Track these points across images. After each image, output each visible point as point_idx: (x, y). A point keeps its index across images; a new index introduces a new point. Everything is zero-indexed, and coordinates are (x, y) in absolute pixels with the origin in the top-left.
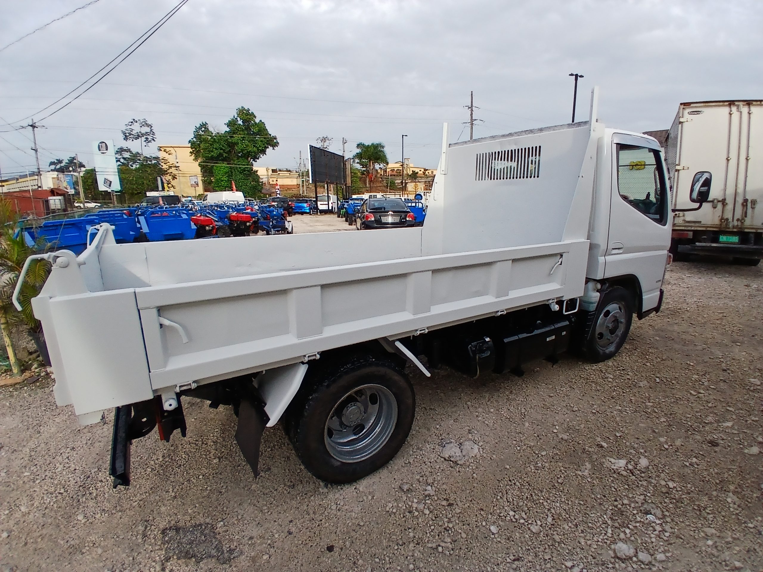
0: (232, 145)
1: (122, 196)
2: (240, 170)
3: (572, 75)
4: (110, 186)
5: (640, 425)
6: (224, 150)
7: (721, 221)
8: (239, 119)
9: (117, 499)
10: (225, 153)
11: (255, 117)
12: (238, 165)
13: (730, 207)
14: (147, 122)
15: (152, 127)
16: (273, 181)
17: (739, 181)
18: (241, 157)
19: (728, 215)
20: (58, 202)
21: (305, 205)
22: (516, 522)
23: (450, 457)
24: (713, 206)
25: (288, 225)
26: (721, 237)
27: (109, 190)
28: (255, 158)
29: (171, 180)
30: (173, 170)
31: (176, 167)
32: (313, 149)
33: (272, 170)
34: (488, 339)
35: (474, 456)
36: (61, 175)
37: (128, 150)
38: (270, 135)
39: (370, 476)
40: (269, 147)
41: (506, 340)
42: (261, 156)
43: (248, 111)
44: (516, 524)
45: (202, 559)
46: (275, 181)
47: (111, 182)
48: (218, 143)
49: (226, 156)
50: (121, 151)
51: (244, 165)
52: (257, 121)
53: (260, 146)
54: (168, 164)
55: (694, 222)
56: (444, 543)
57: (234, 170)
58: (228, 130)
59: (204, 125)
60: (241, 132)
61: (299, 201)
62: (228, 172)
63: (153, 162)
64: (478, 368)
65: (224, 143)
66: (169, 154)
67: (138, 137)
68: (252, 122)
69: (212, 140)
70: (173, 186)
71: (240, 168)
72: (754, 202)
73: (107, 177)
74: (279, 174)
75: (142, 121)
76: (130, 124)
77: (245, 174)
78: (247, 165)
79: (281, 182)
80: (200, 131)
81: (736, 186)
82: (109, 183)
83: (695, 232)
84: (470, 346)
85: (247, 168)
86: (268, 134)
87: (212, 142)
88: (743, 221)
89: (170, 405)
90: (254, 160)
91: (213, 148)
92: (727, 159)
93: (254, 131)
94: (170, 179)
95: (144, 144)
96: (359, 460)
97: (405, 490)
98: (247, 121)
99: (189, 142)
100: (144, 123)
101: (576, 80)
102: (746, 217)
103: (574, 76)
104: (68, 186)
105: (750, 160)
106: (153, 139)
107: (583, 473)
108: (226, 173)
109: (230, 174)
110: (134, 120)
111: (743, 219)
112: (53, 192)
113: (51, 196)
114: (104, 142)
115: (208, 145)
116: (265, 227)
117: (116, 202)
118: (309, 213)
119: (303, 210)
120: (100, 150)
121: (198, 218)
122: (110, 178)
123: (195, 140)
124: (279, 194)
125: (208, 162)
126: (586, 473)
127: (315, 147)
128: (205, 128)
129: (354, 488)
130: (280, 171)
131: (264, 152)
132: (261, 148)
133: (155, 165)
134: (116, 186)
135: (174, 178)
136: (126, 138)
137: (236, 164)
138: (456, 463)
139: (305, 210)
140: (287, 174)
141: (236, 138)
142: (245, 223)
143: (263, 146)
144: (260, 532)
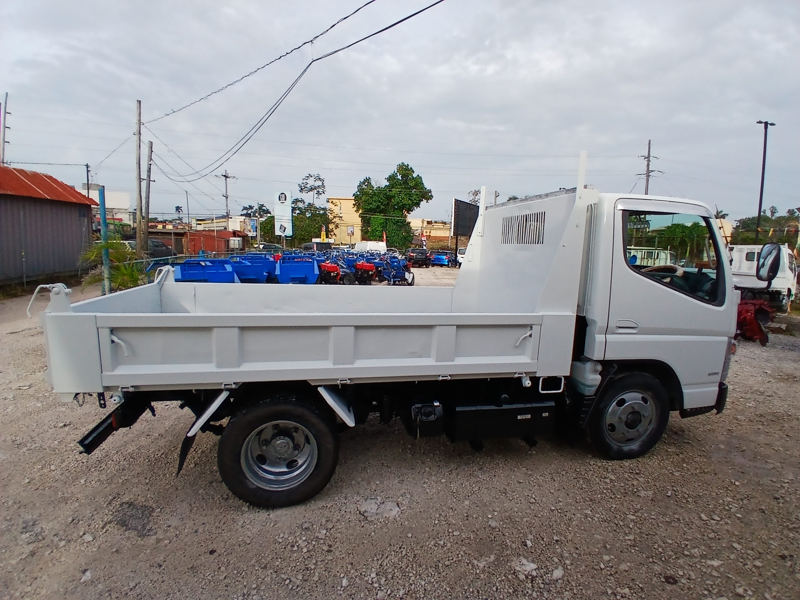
0: (389, 198)
1: (291, 241)
2: (394, 221)
3: (760, 122)
4: (284, 231)
5: (595, 535)
6: (382, 203)
8: (398, 174)
9: (113, 474)
10: (383, 205)
11: (413, 172)
12: (394, 217)
14: (320, 177)
15: (323, 181)
16: (426, 232)
18: (397, 209)
20: (237, 242)
21: (444, 257)
22: (372, 584)
23: (365, 511)
25: (409, 276)
27: (283, 235)
28: (409, 210)
29: (334, 229)
30: (337, 220)
31: (339, 217)
32: (458, 203)
33: (427, 221)
34: (436, 404)
35: (387, 517)
36: (247, 220)
37: (302, 201)
38: (426, 189)
39: (287, 508)
40: (424, 200)
41: (458, 409)
42: (415, 208)
43: (407, 166)
44: (369, 586)
45: (130, 529)
46: (428, 232)
47: (285, 228)
48: (377, 196)
49: (383, 208)
50: (296, 201)
51: (398, 217)
52: (415, 175)
53: (415, 199)
54: (333, 214)
56: (295, 579)
57: (389, 221)
58: (388, 184)
59: (367, 180)
60: (399, 186)
61: (439, 253)
62: (383, 223)
63: (321, 212)
64: (418, 431)
65: (384, 197)
66: (335, 206)
67: (311, 189)
68: (410, 176)
69: (373, 193)
70: (335, 234)
71: (394, 219)
73: (283, 224)
74: (433, 226)
75: (316, 176)
76: (307, 178)
77: (399, 225)
78: (401, 217)
79: (434, 233)
80: (364, 186)
82: (284, 228)
84: (413, 407)
85: (401, 220)
86: (423, 188)
87: (372, 195)
89: (115, 400)
90: (408, 213)
91: (373, 201)
93: (411, 185)
94: (334, 227)
95: (316, 196)
96: (276, 490)
97: (304, 528)
98: (406, 176)
99: (354, 195)
100: (317, 178)
101: (766, 128)
103: (764, 124)
104: (251, 230)
106: (323, 192)
107: (479, 564)
108: (381, 224)
109: (384, 226)
110: (310, 175)
112: (235, 234)
113: (233, 237)
114: (283, 194)
115: (368, 197)
116: (386, 277)
117: (284, 246)
118: (448, 266)
119: (441, 262)
120: (280, 200)
121: (326, 265)
122: (285, 225)
123: (359, 194)
124: (425, 245)
125: (366, 214)
126: (481, 565)
127: (460, 201)
128: (368, 183)
129: (267, 514)
130: (436, 222)
131: (418, 205)
132: (415, 201)
133: (322, 216)
134: (289, 232)
135: (337, 227)
136: (301, 190)
137: (391, 216)
138: (366, 518)
139: (443, 262)
140: (441, 226)
141: (394, 192)
142: (368, 271)
143: (418, 199)
144: (178, 524)
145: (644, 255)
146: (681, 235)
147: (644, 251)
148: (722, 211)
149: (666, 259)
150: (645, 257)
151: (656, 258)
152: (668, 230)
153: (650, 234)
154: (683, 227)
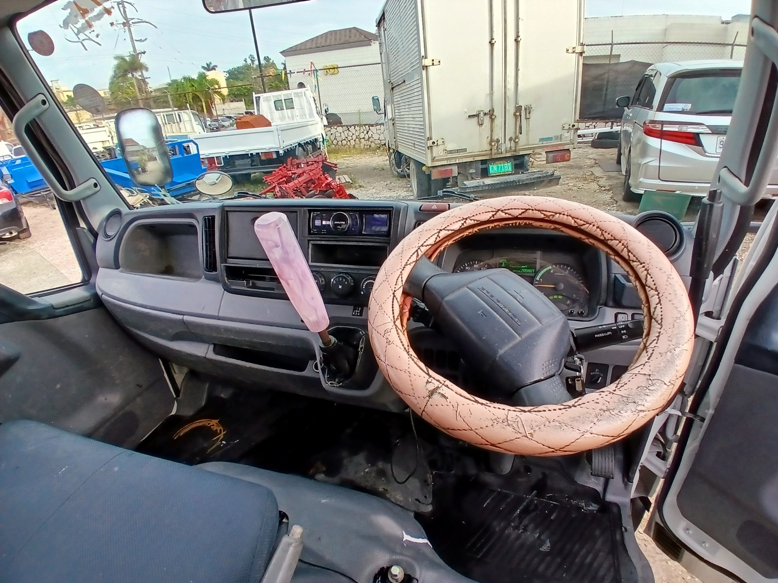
7: (491, 144)
13: (499, 121)
17: (508, 79)
19: (498, 134)
24: (478, 122)
26: (491, 166)
55: (458, 151)
72: (528, 110)
81: (505, 87)
83: (460, 165)
88: (517, 140)
92: (490, 42)
102: (521, 133)
105: (521, 42)
111: (517, 137)
145: (165, 119)
146: (190, 90)
147: (162, 114)
148: (211, 63)
149: (191, 120)
150: (167, 122)
151: (179, 121)
152: (170, 87)
153: (153, 94)
154: (189, 80)
